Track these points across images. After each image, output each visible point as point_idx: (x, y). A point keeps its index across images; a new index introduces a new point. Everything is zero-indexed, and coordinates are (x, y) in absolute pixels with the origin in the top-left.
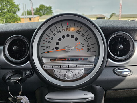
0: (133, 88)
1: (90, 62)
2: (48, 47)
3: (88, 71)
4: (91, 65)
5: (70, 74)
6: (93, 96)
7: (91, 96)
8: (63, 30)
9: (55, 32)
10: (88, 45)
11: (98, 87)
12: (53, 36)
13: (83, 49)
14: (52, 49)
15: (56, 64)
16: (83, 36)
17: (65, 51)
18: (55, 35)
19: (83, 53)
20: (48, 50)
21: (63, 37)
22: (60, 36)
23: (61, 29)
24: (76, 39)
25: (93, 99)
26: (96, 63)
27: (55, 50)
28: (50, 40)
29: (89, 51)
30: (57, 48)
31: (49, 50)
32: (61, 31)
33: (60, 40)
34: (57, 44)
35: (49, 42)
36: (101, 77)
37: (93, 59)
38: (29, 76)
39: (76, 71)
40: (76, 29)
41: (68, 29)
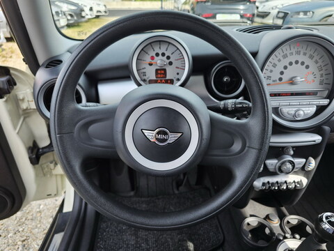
2: (269, 78)
3: (321, 109)
4: (326, 102)
5: (301, 113)
6: (320, 138)
7: (317, 138)
8: (292, 54)
9: (280, 57)
10: (322, 76)
12: (277, 63)
13: (314, 81)
14: (274, 81)
16: (317, 62)
18: (279, 60)
21: (291, 64)
22: (286, 62)
23: (288, 52)
24: (307, 67)
25: (320, 141)
27: (278, 81)
28: (273, 69)
29: (321, 83)
30: (281, 79)
31: (270, 82)
32: (288, 55)
33: (285, 68)
34: (282, 73)
35: (271, 71)
37: (325, 93)
39: (308, 109)
40: (309, 53)
41: (298, 53)
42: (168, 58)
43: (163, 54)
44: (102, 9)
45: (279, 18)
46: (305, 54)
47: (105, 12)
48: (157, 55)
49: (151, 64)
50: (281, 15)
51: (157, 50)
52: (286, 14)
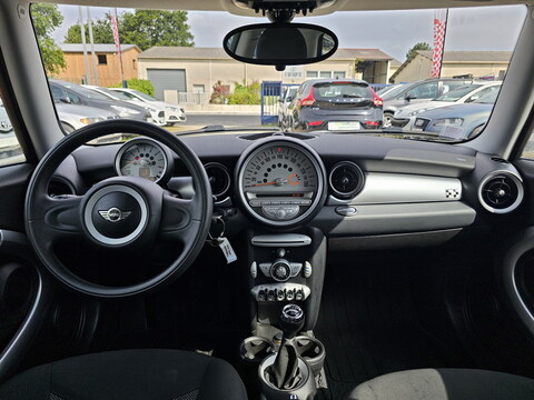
0: (367, 235)
1: (307, 198)
2: (254, 179)
3: (304, 209)
4: (308, 202)
5: (283, 213)
6: (310, 239)
7: (307, 240)
8: (274, 157)
9: (263, 160)
10: (305, 178)
11: (316, 229)
12: (260, 165)
13: (298, 183)
14: (259, 182)
15: (266, 201)
16: (299, 165)
17: (276, 184)
18: (263, 163)
19: (297, 187)
20: (254, 183)
21: (274, 166)
22: (269, 165)
23: (271, 156)
24: (290, 170)
25: (309, 243)
26: (313, 199)
27: (263, 182)
28: (257, 171)
29: (306, 185)
30: (265, 181)
31: (256, 183)
32: (271, 158)
33: (269, 170)
34: (266, 175)
35: (256, 173)
36: (319, 217)
37: (311, 195)
38: (230, 215)
39: (290, 208)
40: (290, 157)
41: (280, 157)
42: (152, 158)
43: (147, 155)
44: (178, 114)
45: (418, 127)
46: (287, 158)
47: (181, 118)
48: (142, 155)
49: (135, 164)
50: (420, 123)
51: (142, 151)
52: (426, 122)
